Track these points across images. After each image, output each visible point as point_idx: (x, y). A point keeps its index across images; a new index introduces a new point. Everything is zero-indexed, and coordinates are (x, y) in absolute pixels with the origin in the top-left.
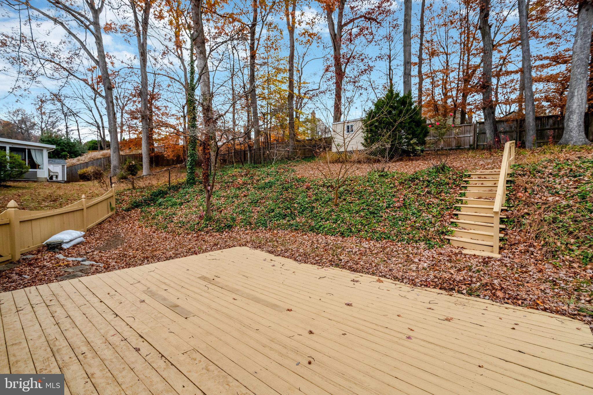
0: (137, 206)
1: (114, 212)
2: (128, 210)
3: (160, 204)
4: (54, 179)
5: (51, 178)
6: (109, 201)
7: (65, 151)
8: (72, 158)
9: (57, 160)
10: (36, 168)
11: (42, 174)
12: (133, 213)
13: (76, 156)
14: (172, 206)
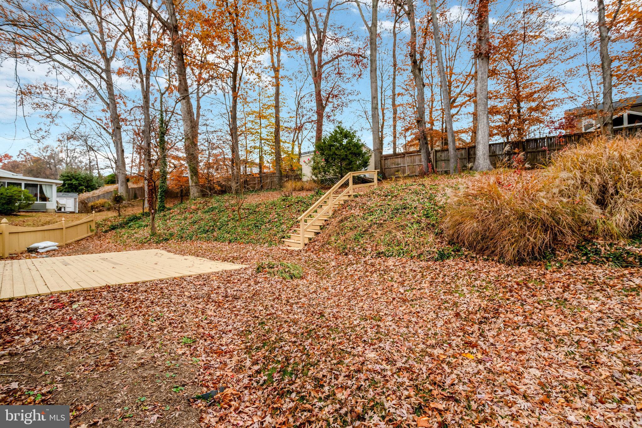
0: (114, 229)
1: (93, 233)
2: (106, 232)
3: (130, 227)
4: (63, 210)
5: (60, 209)
6: (89, 224)
7: (82, 185)
8: (88, 191)
9: (70, 194)
10: (46, 201)
11: (51, 205)
12: (109, 235)
13: (92, 190)
14: (138, 228)
